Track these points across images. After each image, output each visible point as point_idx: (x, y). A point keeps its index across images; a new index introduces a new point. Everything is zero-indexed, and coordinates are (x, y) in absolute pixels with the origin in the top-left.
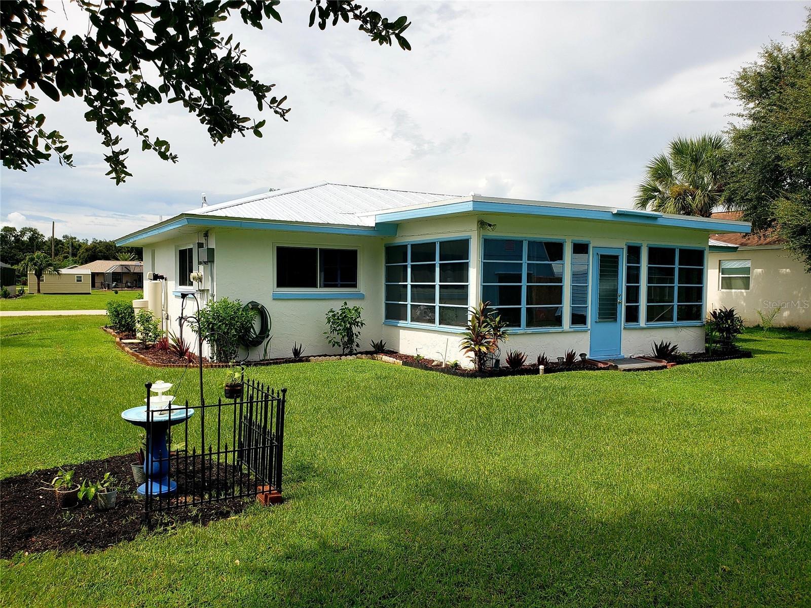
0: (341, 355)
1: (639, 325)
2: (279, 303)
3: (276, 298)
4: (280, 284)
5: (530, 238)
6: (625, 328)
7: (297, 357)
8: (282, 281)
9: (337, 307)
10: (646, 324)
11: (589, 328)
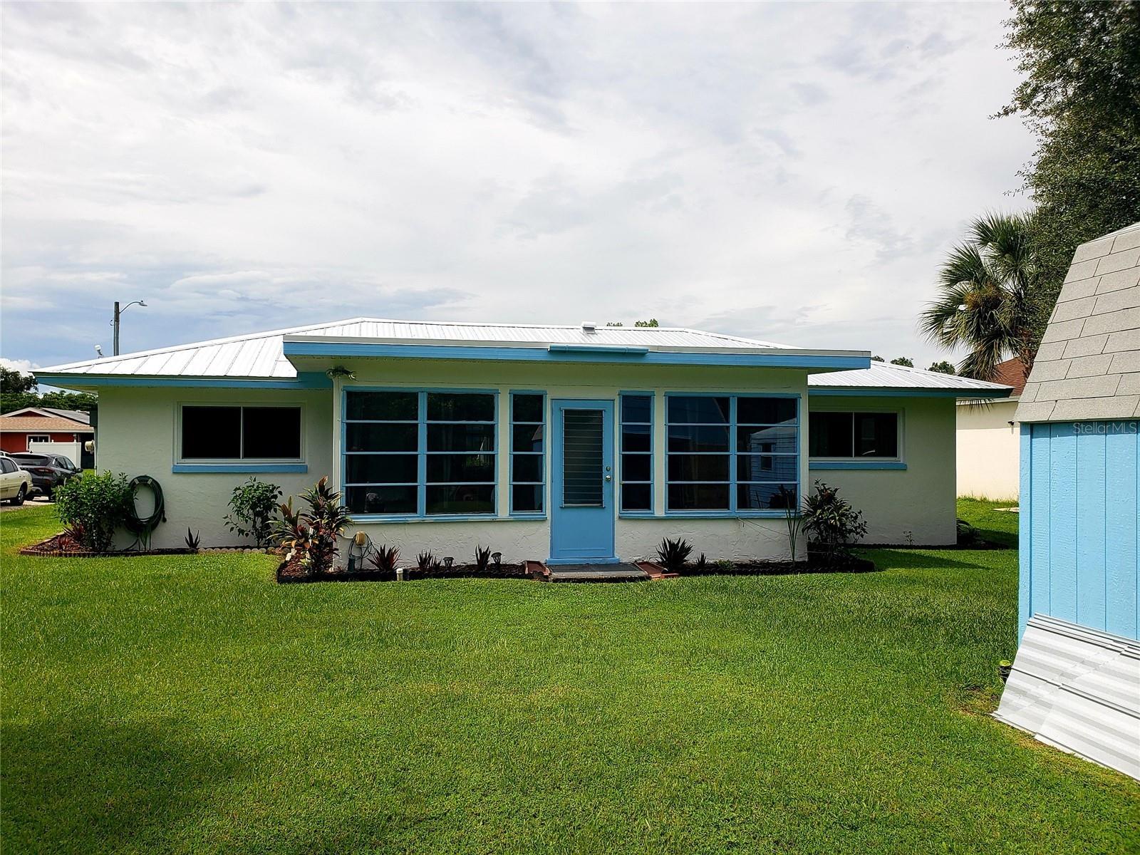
0: (244, 548)
1: (653, 514)
2: (181, 478)
3: (176, 472)
4: (186, 454)
5: (430, 388)
6: (620, 518)
7: (192, 547)
8: (190, 450)
9: (243, 481)
10: (666, 513)
11: (548, 515)
